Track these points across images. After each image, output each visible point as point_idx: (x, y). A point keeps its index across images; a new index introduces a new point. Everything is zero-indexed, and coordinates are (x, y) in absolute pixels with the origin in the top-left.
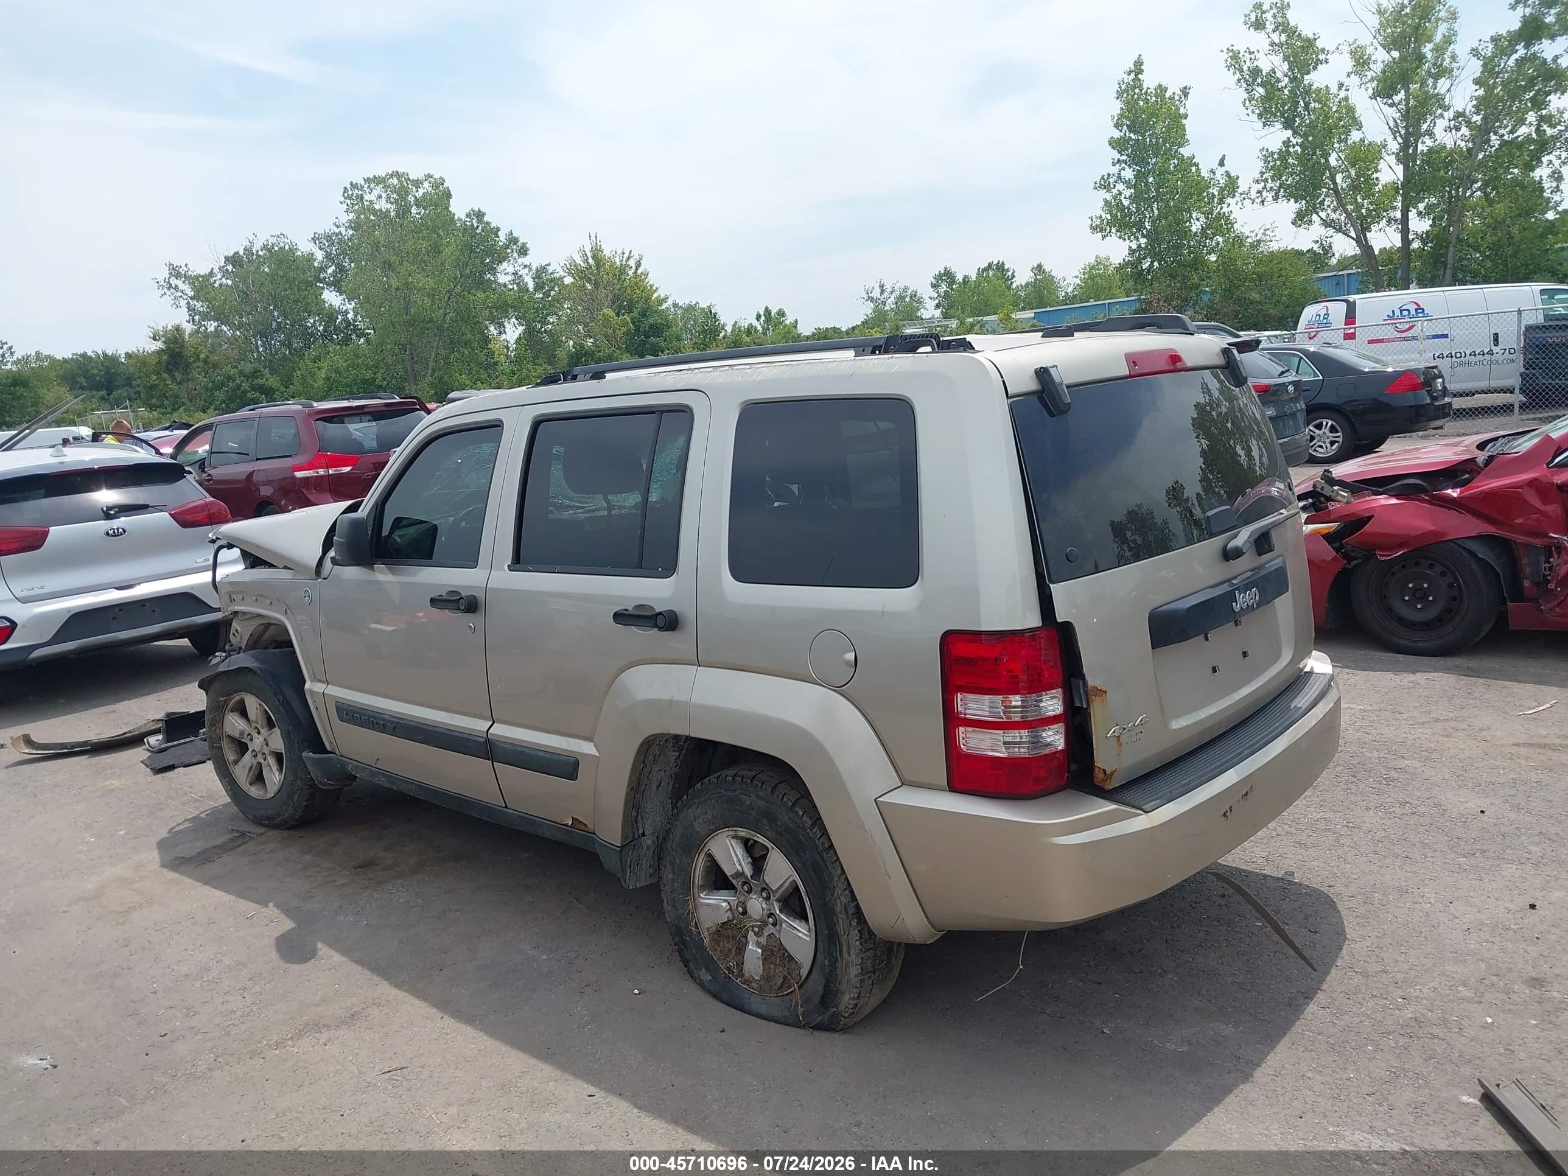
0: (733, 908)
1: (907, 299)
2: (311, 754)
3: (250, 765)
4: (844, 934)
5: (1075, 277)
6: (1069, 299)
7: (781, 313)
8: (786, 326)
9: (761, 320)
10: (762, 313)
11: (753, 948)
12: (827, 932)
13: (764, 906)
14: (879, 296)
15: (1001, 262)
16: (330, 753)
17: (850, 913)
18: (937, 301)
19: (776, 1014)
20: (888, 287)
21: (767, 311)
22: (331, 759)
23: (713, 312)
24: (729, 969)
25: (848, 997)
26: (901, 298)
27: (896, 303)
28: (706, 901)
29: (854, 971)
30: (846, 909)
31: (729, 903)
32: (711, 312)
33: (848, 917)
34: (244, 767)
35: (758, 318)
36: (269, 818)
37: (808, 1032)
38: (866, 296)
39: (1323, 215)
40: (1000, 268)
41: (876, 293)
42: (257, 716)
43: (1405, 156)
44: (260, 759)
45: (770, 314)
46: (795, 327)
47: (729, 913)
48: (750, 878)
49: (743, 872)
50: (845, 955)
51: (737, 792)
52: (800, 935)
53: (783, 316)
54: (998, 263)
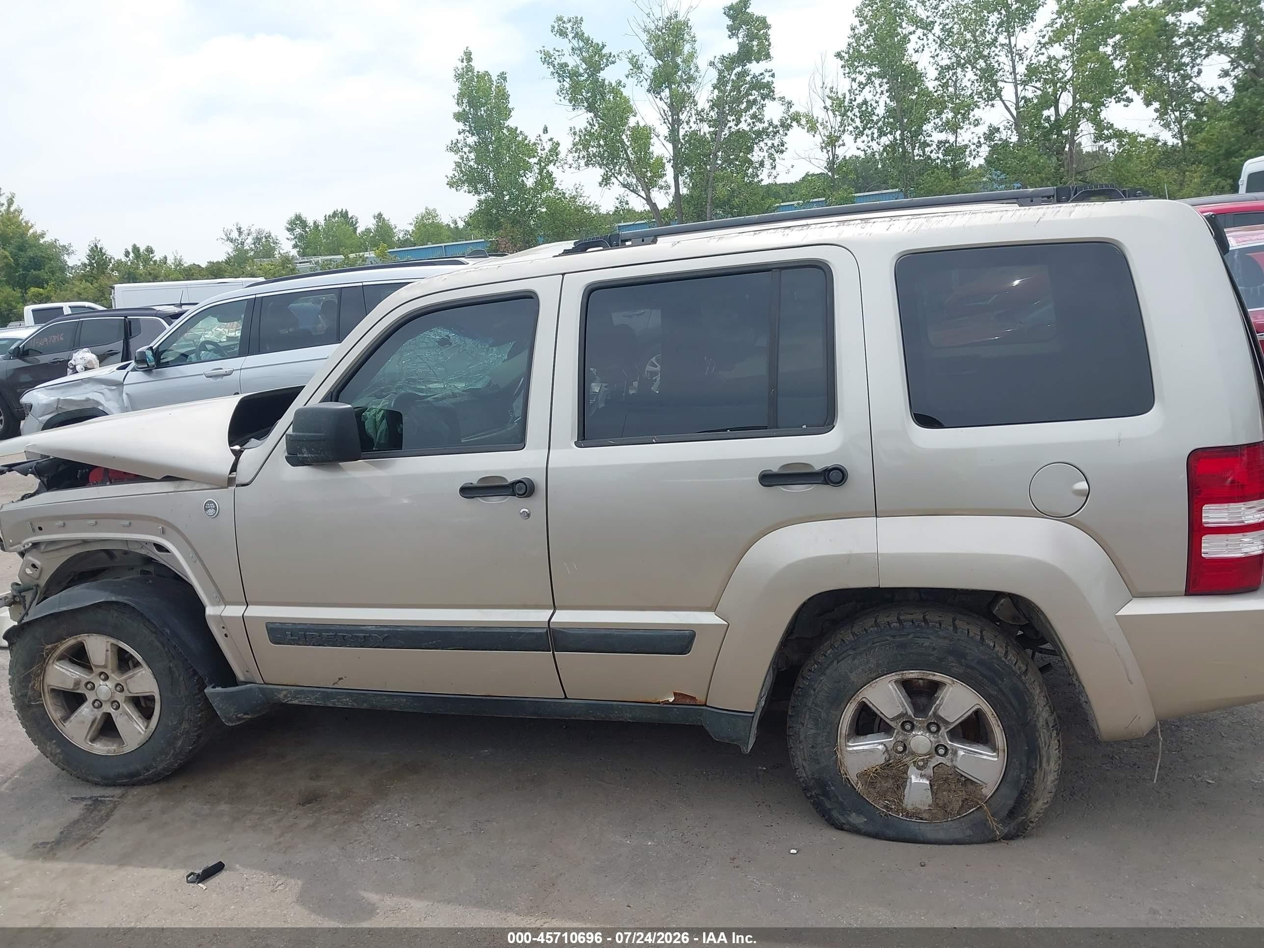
0: (889, 749)
1: (264, 240)
2: (219, 689)
3: (93, 717)
4: (1045, 745)
5: (410, 224)
6: (404, 243)
7: (150, 250)
8: (155, 262)
9: (130, 257)
10: (130, 250)
11: (916, 780)
12: (1027, 748)
13: (932, 739)
14: (238, 237)
15: (344, 211)
16: (246, 683)
17: (1051, 726)
18: (294, 242)
19: (958, 836)
20: (244, 229)
21: (136, 249)
22: (251, 689)
23: (99, 247)
24: (886, 807)
25: (1042, 802)
26: (257, 240)
27: (254, 244)
28: (855, 748)
29: (1051, 778)
30: (1047, 723)
31: (885, 745)
32: (96, 246)
33: (1048, 730)
34: (83, 722)
35: (127, 254)
36: (131, 775)
37: (1004, 844)
38: (225, 238)
39: (621, 178)
40: (344, 215)
41: (235, 235)
42: (106, 660)
43: (673, 137)
44: (107, 708)
45: (138, 251)
46: (165, 263)
47: (886, 755)
48: (913, 717)
49: (907, 712)
50: (1044, 765)
51: (911, 636)
52: (985, 757)
53: (152, 253)
54: (342, 211)
